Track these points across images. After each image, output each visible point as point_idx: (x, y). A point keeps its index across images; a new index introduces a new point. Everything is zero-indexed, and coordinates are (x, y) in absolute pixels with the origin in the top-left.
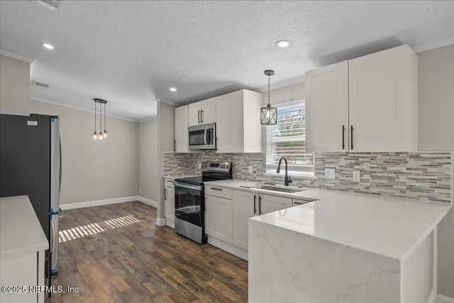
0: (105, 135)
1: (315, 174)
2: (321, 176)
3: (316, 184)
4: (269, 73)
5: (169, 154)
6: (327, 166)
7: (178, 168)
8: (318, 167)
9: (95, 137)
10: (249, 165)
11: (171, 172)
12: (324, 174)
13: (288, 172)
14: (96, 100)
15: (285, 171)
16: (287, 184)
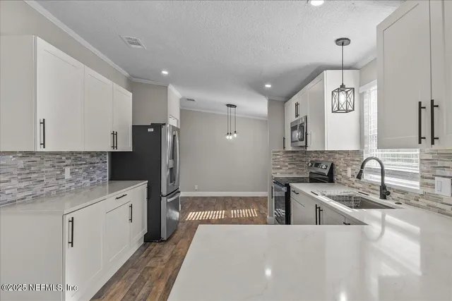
0: (235, 135)
1: (421, 186)
2: (429, 190)
3: (422, 202)
4: (342, 42)
5: (279, 152)
6: (438, 172)
7: (289, 166)
8: (426, 175)
9: (228, 137)
10: (348, 166)
11: (281, 171)
12: (433, 186)
13: (386, 178)
14: (228, 105)
15: (380, 177)
16: (384, 197)
